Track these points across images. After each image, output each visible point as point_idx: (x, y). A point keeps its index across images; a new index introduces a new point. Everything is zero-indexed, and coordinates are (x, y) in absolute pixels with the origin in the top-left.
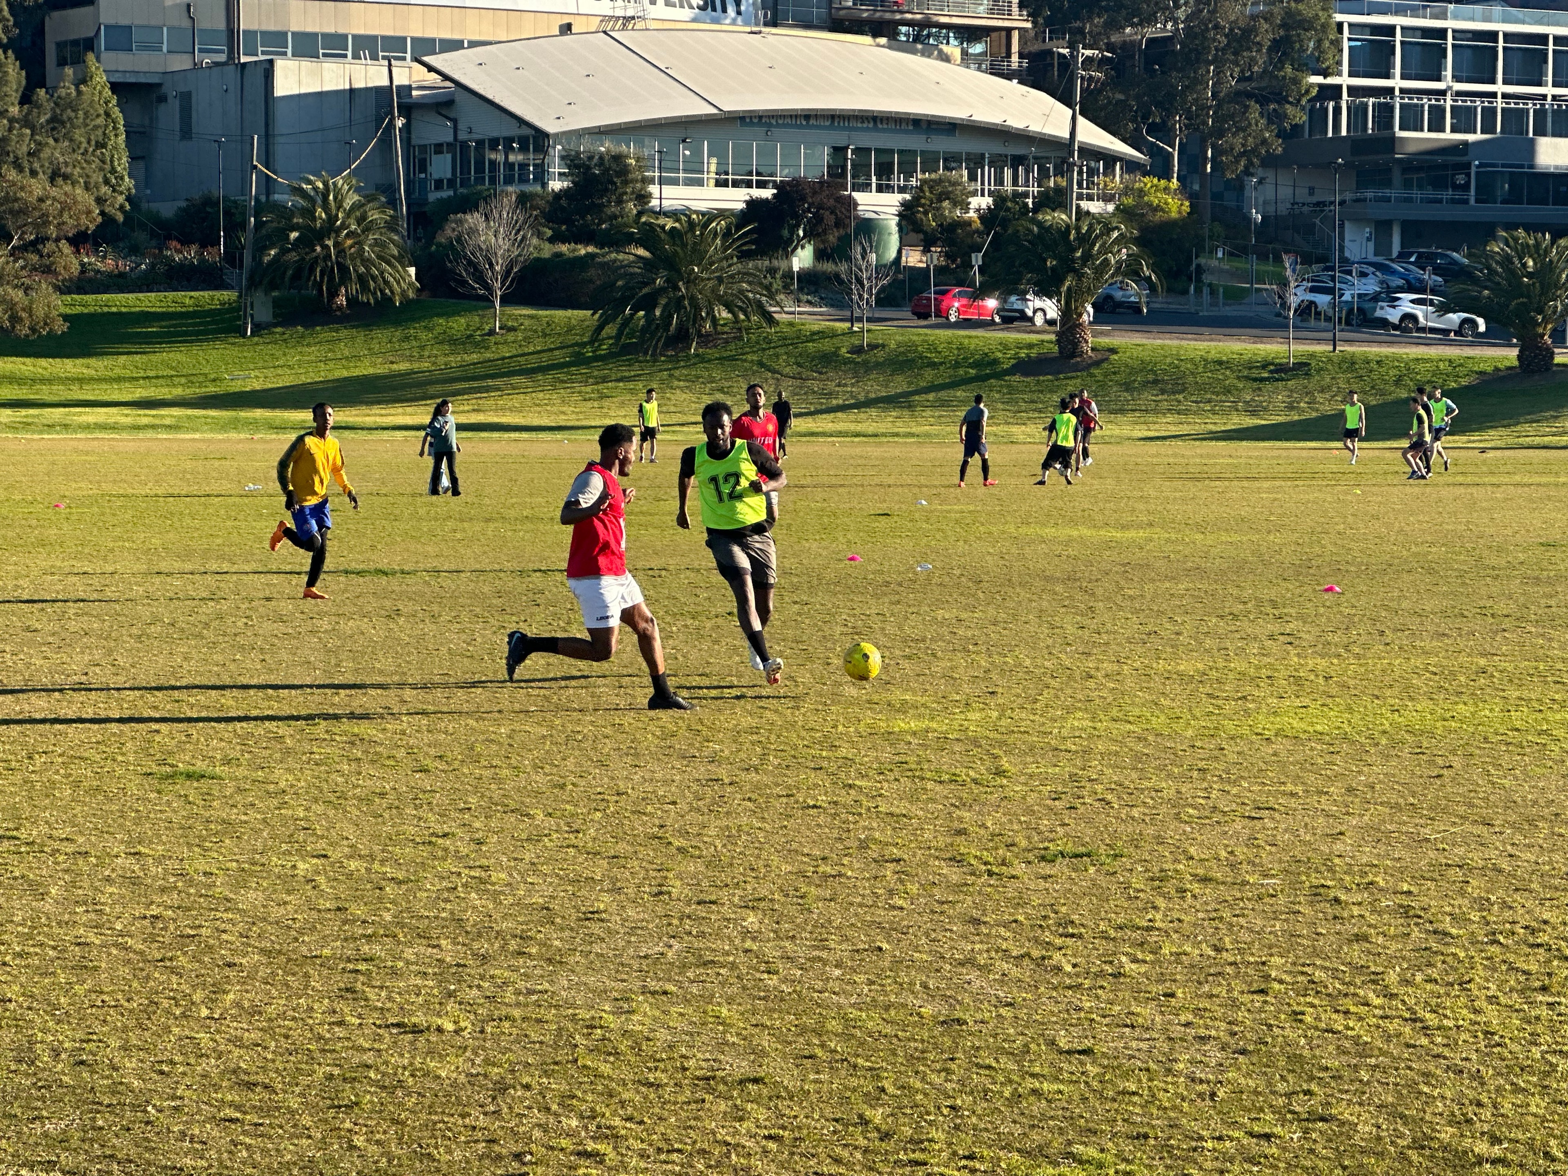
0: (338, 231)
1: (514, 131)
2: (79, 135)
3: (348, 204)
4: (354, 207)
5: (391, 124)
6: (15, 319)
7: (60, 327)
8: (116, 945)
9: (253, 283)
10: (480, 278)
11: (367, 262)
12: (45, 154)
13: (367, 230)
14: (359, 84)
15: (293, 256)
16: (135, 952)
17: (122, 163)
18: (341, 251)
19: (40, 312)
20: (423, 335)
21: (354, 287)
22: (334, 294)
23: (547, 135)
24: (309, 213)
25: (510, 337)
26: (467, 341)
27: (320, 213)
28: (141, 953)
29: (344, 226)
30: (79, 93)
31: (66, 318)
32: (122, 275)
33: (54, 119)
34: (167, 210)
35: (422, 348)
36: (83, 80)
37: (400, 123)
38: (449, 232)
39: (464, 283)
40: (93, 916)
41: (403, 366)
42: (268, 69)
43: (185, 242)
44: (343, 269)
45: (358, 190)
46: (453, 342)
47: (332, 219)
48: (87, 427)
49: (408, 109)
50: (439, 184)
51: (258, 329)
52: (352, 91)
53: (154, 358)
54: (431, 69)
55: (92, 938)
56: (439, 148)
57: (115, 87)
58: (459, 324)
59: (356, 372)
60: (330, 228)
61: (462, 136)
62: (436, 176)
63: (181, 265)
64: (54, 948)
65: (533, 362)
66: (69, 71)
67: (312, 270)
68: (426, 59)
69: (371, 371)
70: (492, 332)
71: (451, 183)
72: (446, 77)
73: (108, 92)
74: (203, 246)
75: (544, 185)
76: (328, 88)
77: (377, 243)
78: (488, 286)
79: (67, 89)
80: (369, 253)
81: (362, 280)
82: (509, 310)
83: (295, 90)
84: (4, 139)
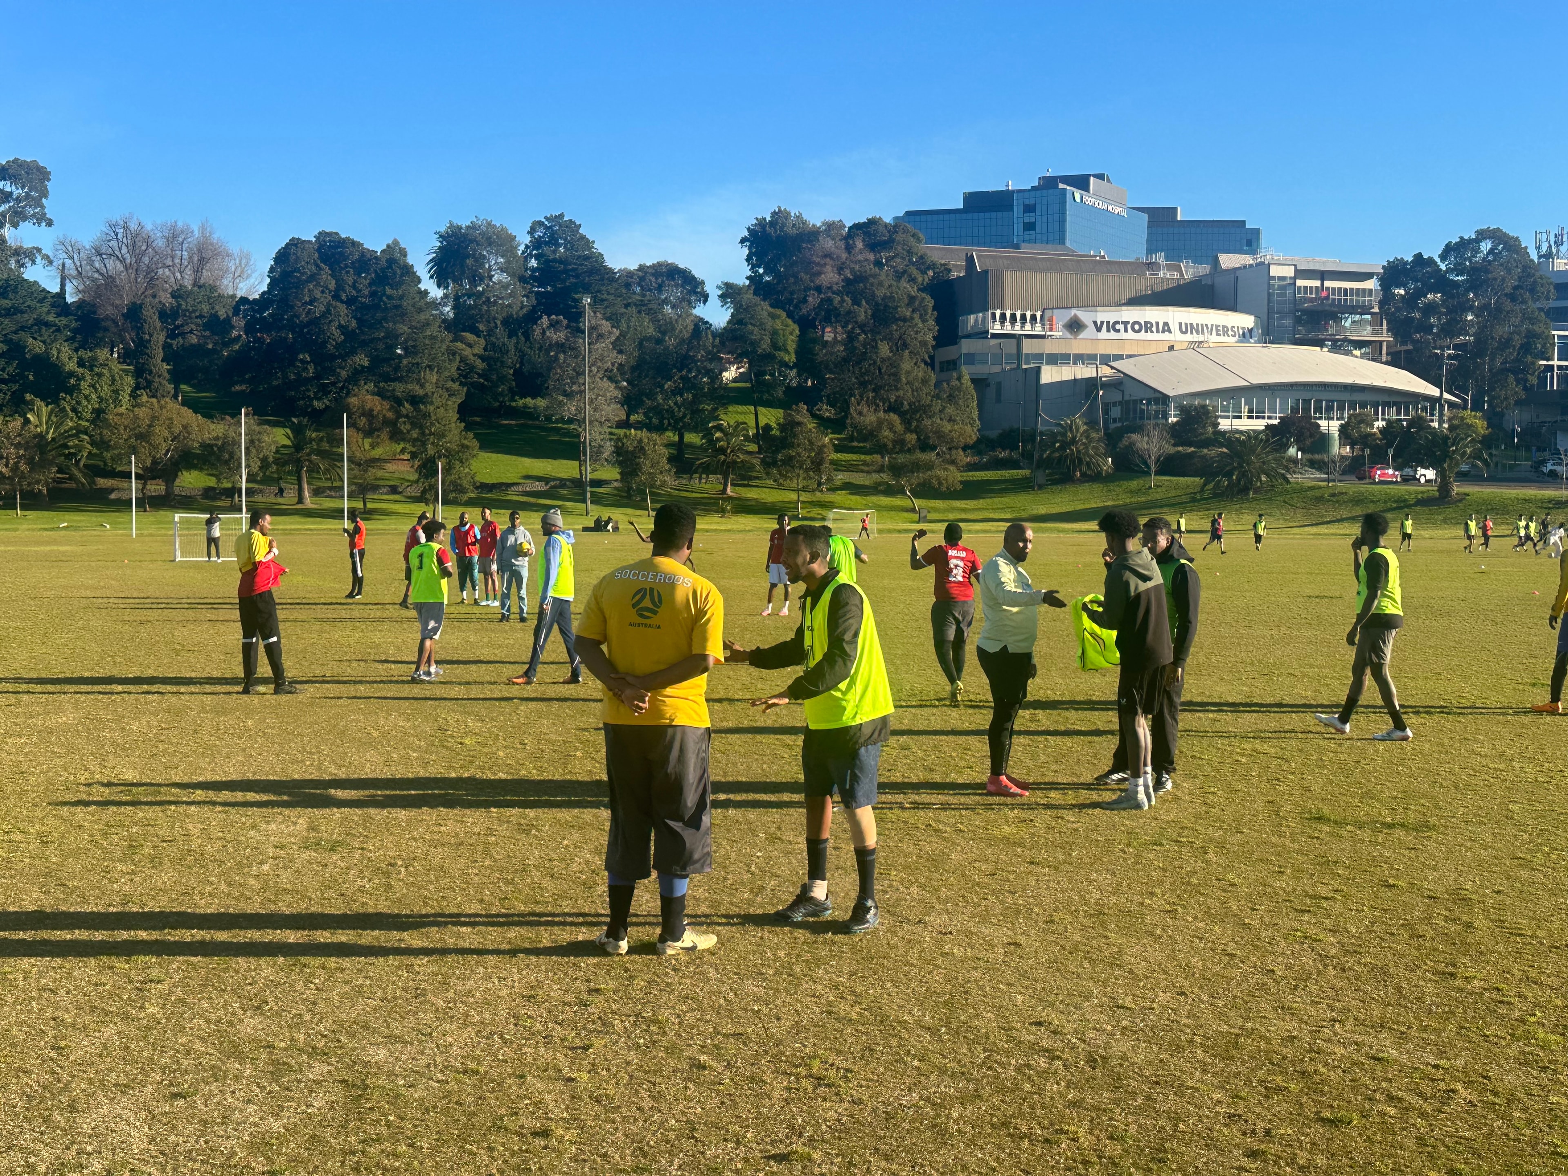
0: (1077, 443)
1: (1151, 395)
2: (961, 402)
3: (1082, 430)
4: (1085, 431)
5: (1097, 393)
6: (940, 484)
7: (959, 487)
9: (1038, 467)
10: (1146, 463)
11: (1089, 456)
12: (947, 410)
13: (1090, 442)
14: (1078, 377)
15: (1057, 455)
17: (975, 414)
18: (1078, 452)
19: (950, 480)
20: (1118, 489)
21: (1084, 469)
22: (1074, 471)
23: (1168, 397)
24: (1064, 435)
25: (1159, 490)
26: (1138, 492)
27: (1069, 435)
29: (1080, 440)
30: (961, 384)
31: (961, 482)
32: (975, 464)
33: (950, 395)
34: (994, 434)
35: (1118, 495)
36: (959, 379)
37: (1101, 393)
38: (1125, 442)
39: (1138, 465)
41: (1110, 503)
42: (1038, 371)
43: (1004, 449)
44: (1080, 461)
45: (1085, 424)
46: (1131, 492)
47: (1074, 438)
48: (977, 532)
49: (1104, 386)
50: (1115, 420)
51: (1040, 487)
52: (1075, 380)
53: (996, 500)
54: (1112, 368)
56: (1115, 404)
57: (973, 381)
58: (1134, 484)
59: (1088, 506)
60: (1073, 441)
61: (1127, 398)
62: (1113, 416)
63: (1002, 459)
65: (1172, 501)
66: (955, 375)
67: (1065, 461)
68: (1112, 364)
69: (1095, 505)
70: (1150, 488)
71: (1121, 420)
72: (1119, 371)
73: (969, 383)
74: (1012, 450)
75: (1167, 420)
76: (1065, 378)
77: (1094, 447)
78: (1148, 467)
79: (954, 383)
80: (1091, 452)
81: (1088, 464)
82: (1158, 478)
83: (1050, 381)
84: (930, 406)
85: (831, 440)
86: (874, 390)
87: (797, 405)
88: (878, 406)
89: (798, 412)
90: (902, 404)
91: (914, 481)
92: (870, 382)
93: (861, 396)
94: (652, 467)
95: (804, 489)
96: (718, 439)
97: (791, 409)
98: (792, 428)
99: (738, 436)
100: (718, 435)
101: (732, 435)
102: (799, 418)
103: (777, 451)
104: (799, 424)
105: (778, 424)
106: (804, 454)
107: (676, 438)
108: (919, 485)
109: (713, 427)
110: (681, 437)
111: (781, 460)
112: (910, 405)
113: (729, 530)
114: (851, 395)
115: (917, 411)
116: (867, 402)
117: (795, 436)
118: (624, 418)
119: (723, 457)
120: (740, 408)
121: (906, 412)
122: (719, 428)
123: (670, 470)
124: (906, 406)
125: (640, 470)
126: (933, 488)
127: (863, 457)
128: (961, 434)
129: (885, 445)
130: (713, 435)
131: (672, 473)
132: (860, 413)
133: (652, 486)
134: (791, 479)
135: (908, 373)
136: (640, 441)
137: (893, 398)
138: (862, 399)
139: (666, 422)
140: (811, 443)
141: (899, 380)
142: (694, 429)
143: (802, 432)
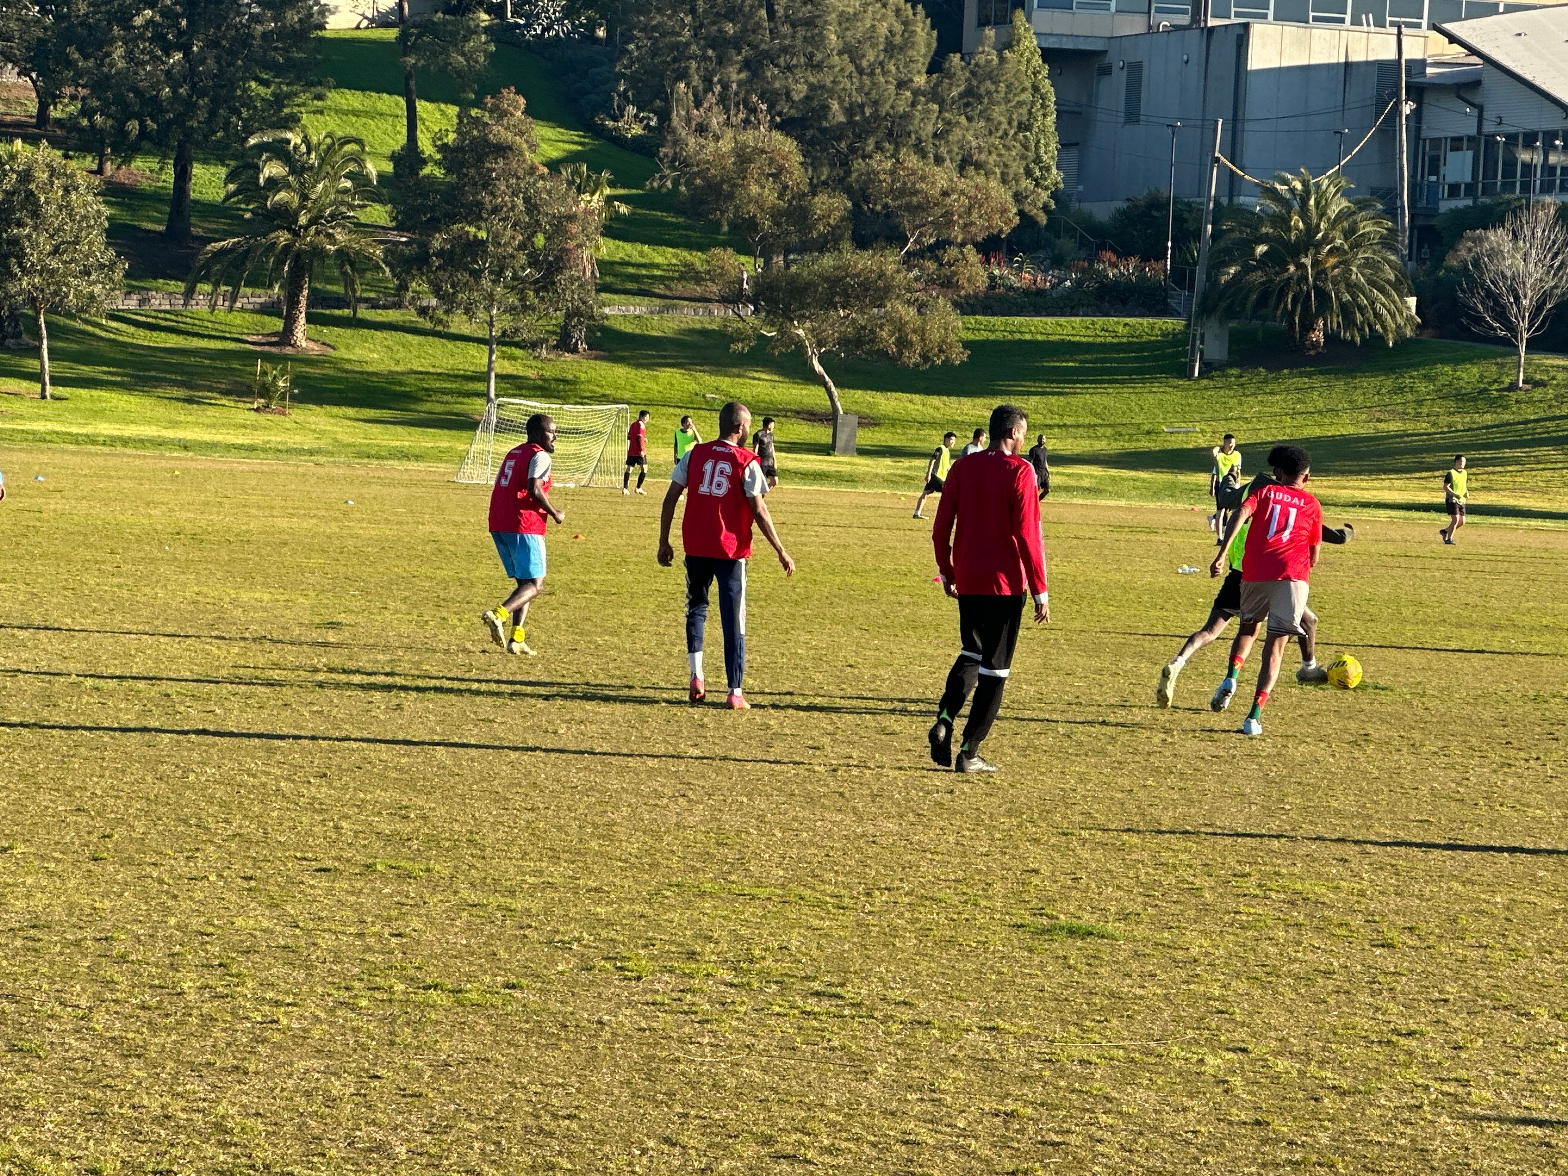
0: (1319, 245)
1: (1558, 123)
2: (998, 113)
3: (1333, 211)
4: (1341, 216)
5: (1397, 109)
6: (903, 343)
7: (959, 356)
8: (955, 1148)
9: (1206, 310)
10: (1502, 315)
11: (1352, 287)
12: (956, 135)
13: (1356, 246)
14: (1357, 57)
15: (1258, 277)
16: (979, 1159)
17: (1050, 150)
18: (1320, 273)
19: (935, 335)
20: (1422, 387)
21: (1335, 321)
22: (1308, 327)
24: (1282, 221)
25: (1538, 394)
26: (1479, 397)
27: (1296, 221)
28: (987, 1161)
29: (1326, 240)
30: (1002, 59)
31: (967, 344)
32: (1040, 293)
33: (969, 92)
34: (1103, 212)
35: (1420, 403)
36: (1007, 44)
37: (1407, 108)
38: (1464, 252)
39: (1478, 320)
40: (929, 1106)
41: (1394, 426)
42: (1242, 36)
43: (1123, 253)
44: (1323, 296)
45: (1347, 194)
46: (1461, 397)
47: (1312, 230)
49: (1420, 90)
50: (1454, 190)
51: (1208, 369)
52: (1347, 64)
53: (1075, 400)
54: (1453, 39)
55: (924, 1135)
56: (1457, 143)
57: (1048, 55)
58: (1469, 374)
59: (1331, 431)
60: (1308, 241)
61: (1489, 128)
62: (1450, 179)
63: (1116, 283)
64: (874, 1145)
66: (990, 32)
67: (1282, 294)
68: (1447, 26)
69: (1351, 430)
70: (1513, 387)
71: (1470, 189)
72: (1473, 51)
73: (1037, 61)
74: (1145, 259)
76: (1318, 59)
77: (1368, 263)
78: (1512, 329)
79: (987, 55)
80: (1357, 276)
81: (1346, 311)
82: (1537, 359)
83: (1274, 63)
84: (906, 116)
85: (609, 200)
86: (747, 65)
87: (496, 93)
88: (753, 110)
89: (501, 114)
90: (826, 108)
91: (831, 333)
92: (736, 43)
93: (708, 81)
94: (55, 251)
95: (506, 340)
96: (273, 184)
97: (478, 103)
98: (480, 160)
99: (336, 178)
100: (272, 169)
101: (317, 174)
102: (499, 133)
103: (434, 225)
104: (503, 150)
105: (443, 148)
106: (512, 238)
107: (169, 177)
108: (844, 342)
109: (261, 148)
110: (183, 176)
111: (440, 254)
112: (849, 111)
113: (252, 448)
114: (683, 75)
115: (869, 133)
116: (723, 100)
117: (487, 184)
118: (33, 108)
119: (283, 237)
120: (352, 99)
121: (838, 133)
122: (279, 150)
123: (112, 267)
124: (837, 113)
125: (21, 257)
126: (883, 354)
127: (685, 255)
128: (974, 203)
129: (752, 224)
130: (258, 170)
131: (118, 275)
132: (702, 129)
133: (53, 310)
134: (468, 311)
135: (846, 20)
136: (26, 176)
137: (800, 91)
138: (709, 89)
139: (133, 126)
140: (532, 207)
141: (818, 41)
142: (215, 155)
143: (508, 174)
